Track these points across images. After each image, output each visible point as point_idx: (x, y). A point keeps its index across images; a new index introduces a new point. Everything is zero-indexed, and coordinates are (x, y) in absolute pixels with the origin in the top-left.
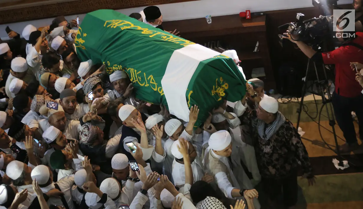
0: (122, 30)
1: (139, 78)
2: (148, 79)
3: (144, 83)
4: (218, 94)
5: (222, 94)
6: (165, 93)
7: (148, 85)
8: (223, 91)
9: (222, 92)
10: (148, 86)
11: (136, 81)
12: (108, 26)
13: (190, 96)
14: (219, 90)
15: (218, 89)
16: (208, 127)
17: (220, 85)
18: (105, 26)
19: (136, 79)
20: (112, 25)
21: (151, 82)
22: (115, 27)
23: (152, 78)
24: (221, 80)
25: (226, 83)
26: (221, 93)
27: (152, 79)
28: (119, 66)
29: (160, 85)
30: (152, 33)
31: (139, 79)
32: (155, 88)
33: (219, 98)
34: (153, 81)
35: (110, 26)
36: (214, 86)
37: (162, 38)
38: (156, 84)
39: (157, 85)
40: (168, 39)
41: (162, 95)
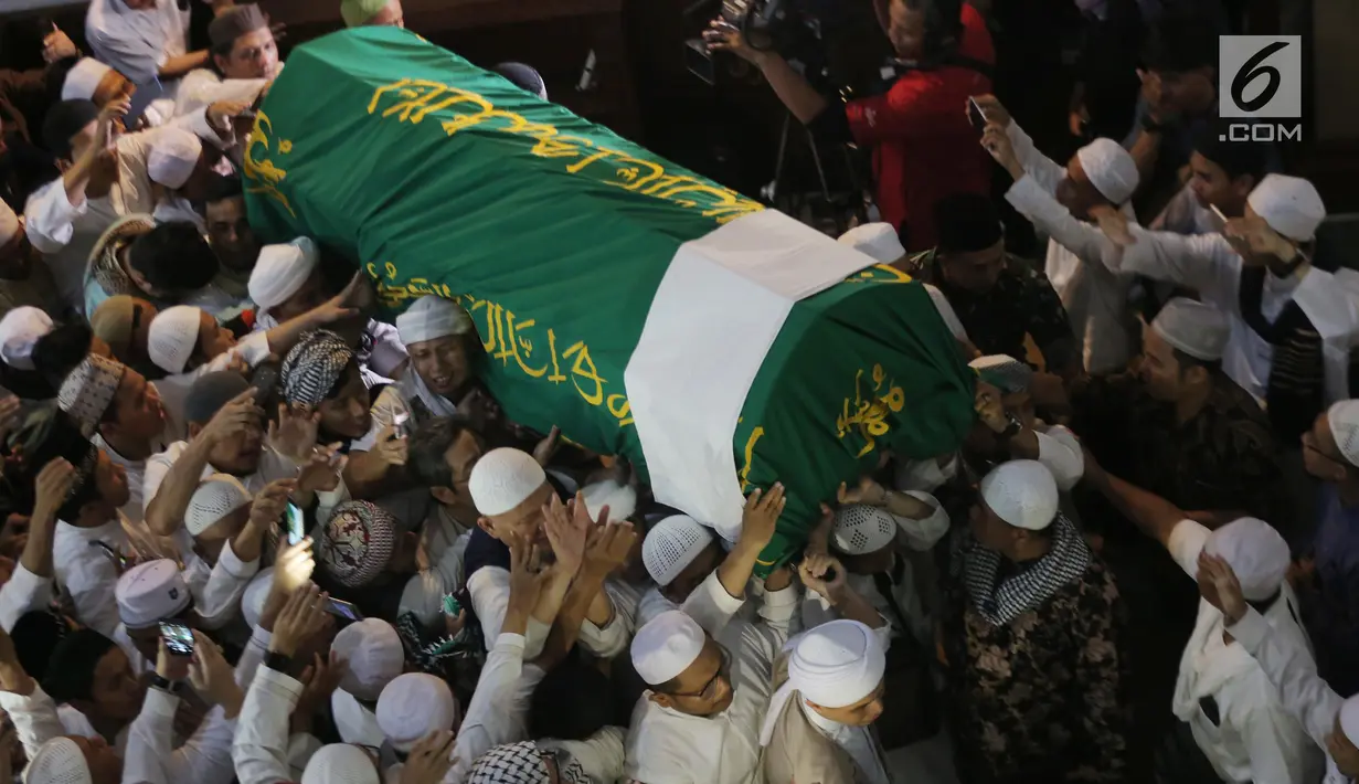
0: (450, 133)
1: (524, 345)
2: (566, 355)
3: (545, 368)
4: (862, 429)
5: (878, 427)
6: (637, 420)
7: (563, 378)
8: (881, 417)
9: (878, 421)
10: (560, 382)
11: (509, 353)
12: (387, 113)
13: (754, 451)
14: (864, 413)
15: (862, 410)
16: (823, 571)
17: (869, 395)
18: (371, 109)
19: (508, 347)
20: (402, 110)
21: (576, 369)
22: (416, 119)
23: (584, 354)
24: (878, 377)
25: (894, 386)
26: (871, 422)
27: (584, 360)
28: (436, 287)
29: (616, 386)
30: (576, 153)
31: (521, 351)
32: (593, 394)
33: (866, 443)
34: (584, 366)
35: (396, 115)
36: (847, 401)
37: (621, 178)
38: (598, 380)
39: (602, 383)
40: (644, 180)
41: (622, 423)
